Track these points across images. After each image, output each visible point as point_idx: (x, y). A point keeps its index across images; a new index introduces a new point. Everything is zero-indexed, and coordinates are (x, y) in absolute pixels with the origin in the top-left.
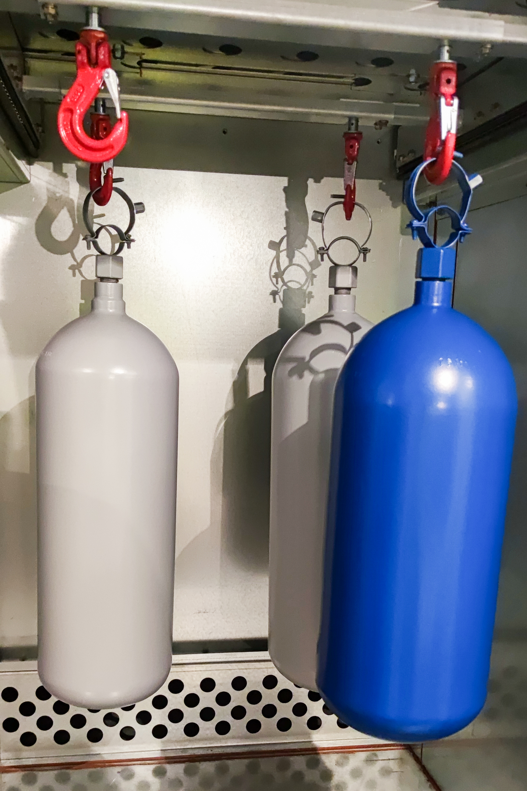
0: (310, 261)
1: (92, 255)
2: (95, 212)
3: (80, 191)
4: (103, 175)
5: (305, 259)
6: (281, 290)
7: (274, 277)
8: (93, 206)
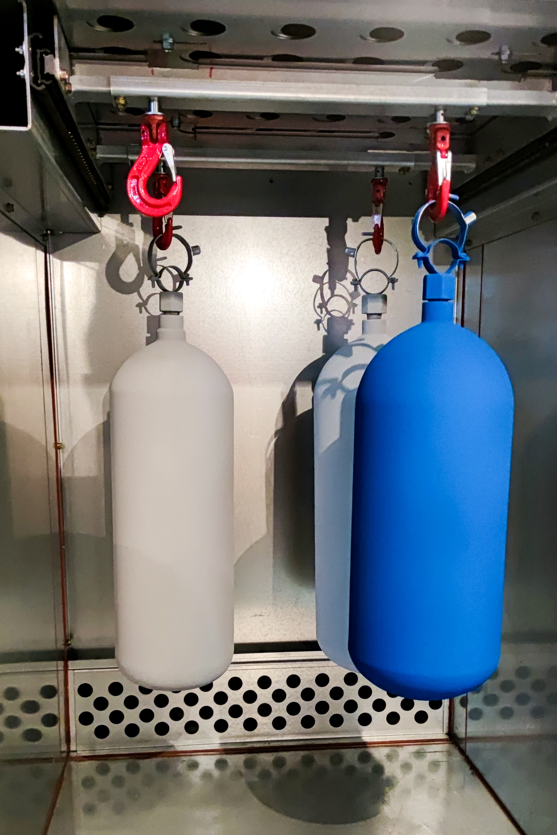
0: (350, 292)
1: (155, 294)
2: (158, 255)
3: (145, 238)
4: (164, 224)
5: (345, 290)
6: (324, 319)
7: (318, 307)
8: (156, 250)
